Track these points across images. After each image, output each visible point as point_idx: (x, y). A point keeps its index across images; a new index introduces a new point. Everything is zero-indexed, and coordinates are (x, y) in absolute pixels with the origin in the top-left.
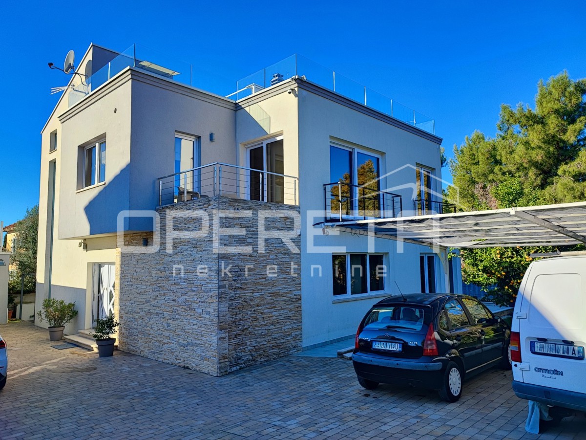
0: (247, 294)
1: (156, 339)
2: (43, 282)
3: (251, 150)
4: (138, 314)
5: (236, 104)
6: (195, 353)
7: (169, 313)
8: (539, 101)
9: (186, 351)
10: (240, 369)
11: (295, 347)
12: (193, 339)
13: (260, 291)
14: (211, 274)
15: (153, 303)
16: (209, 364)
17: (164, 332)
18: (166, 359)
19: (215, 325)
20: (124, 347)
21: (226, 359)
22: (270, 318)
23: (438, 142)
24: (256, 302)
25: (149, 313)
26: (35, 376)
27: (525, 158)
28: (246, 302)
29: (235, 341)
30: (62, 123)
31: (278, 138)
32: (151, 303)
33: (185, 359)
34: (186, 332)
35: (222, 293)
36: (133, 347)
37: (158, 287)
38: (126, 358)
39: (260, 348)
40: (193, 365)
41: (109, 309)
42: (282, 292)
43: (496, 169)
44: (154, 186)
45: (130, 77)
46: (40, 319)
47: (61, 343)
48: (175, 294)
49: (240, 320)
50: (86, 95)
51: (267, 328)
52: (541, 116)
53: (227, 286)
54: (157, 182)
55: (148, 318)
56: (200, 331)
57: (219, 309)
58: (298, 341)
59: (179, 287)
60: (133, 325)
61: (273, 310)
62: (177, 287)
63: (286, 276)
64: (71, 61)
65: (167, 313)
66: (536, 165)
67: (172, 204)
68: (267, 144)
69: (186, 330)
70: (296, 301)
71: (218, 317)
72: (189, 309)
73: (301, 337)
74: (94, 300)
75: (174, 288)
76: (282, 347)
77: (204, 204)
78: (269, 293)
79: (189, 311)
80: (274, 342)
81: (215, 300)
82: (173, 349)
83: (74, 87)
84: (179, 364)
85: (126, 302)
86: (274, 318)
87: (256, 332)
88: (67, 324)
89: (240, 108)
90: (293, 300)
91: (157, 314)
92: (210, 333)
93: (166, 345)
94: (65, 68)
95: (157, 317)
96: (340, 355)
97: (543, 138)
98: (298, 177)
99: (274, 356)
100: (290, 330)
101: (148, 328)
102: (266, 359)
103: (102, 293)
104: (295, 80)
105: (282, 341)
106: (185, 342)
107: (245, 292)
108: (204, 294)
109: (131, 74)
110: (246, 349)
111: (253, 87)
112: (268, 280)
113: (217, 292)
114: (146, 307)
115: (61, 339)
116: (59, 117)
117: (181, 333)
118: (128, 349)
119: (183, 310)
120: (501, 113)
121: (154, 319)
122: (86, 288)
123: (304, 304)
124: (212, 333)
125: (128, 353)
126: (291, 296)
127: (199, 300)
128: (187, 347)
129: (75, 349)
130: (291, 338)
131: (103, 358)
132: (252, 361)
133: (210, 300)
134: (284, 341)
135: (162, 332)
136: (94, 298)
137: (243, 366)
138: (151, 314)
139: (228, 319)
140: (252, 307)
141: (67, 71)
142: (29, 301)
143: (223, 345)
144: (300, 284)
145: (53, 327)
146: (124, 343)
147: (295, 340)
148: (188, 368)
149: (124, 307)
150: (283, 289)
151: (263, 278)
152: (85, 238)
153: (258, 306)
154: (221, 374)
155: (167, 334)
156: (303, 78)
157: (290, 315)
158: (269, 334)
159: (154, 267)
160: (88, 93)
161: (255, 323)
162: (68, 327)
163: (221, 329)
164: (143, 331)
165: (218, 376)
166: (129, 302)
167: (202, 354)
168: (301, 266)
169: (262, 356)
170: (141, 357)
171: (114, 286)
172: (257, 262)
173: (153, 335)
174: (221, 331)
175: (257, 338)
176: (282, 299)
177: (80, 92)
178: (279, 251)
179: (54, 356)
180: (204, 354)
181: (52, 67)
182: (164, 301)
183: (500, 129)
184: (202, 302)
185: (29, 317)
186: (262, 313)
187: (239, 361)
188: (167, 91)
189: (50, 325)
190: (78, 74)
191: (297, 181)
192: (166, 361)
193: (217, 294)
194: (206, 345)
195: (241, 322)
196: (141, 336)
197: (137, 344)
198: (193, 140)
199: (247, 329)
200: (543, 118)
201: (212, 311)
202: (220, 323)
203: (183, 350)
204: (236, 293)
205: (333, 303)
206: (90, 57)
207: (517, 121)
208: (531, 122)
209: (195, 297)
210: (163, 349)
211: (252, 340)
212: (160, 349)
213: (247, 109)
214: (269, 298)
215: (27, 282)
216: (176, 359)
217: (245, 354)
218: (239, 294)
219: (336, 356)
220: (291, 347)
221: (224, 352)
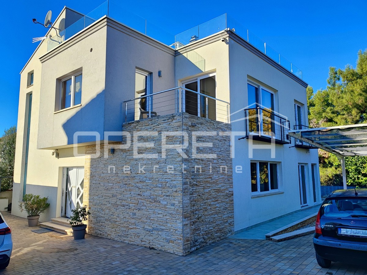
0: (200, 190)
1: (122, 225)
2: (20, 183)
3: (186, 85)
4: (105, 206)
5: (176, 51)
6: (160, 236)
7: (135, 205)
8: (359, 64)
9: (152, 235)
10: (197, 249)
11: (230, 231)
12: (158, 225)
13: (208, 188)
14: (176, 173)
15: (119, 197)
16: (174, 246)
17: (130, 220)
18: (132, 241)
19: (180, 214)
20: (92, 231)
21: (189, 241)
22: (215, 209)
23: (305, 86)
24: (206, 196)
25: (115, 205)
26: (29, 256)
27: (350, 101)
28: (200, 196)
29: (193, 227)
30: (42, 63)
31: (211, 75)
32: (117, 197)
33: (151, 241)
34: (152, 220)
35: (186, 189)
36: (101, 231)
37: (125, 184)
38: (97, 240)
39: (209, 233)
40: (158, 246)
41: (76, 202)
42: (222, 188)
43: (328, 109)
44: (121, 108)
45: (106, 23)
46: (21, 209)
47: (38, 228)
48: (140, 190)
49: (196, 210)
50: (60, 43)
51: (213, 216)
52: (360, 74)
53: (189, 183)
54: (123, 104)
55: (114, 209)
56: (165, 219)
57: (184, 201)
58: (232, 226)
59: (144, 184)
60: (100, 214)
61: (216, 202)
62: (143, 184)
63: (224, 177)
64: (49, 18)
65: (133, 204)
66: (357, 106)
67: (133, 121)
68: (200, 80)
69: (151, 218)
70: (230, 196)
71: (183, 207)
72: (154, 201)
73: (233, 224)
74: (63, 196)
75: (140, 185)
76: (222, 231)
77: (168, 119)
78: (214, 190)
79: (154, 203)
80: (217, 227)
81: (180, 194)
82: (139, 233)
83: (51, 37)
84: (145, 246)
85: (94, 196)
86: (217, 209)
87: (206, 220)
88: (41, 213)
89: (179, 54)
90: (229, 195)
91: (124, 206)
92: (175, 221)
93: (132, 230)
94: (45, 23)
95: (123, 208)
96: (268, 238)
97: (364, 88)
98: (229, 102)
99: (218, 239)
100: (227, 218)
101: (115, 217)
102: (213, 241)
103: (70, 190)
104: (227, 31)
105: (222, 227)
106: (150, 228)
107: (199, 188)
108: (169, 189)
109: (107, 21)
110: (200, 234)
111: (178, 44)
112: (213, 179)
113: (182, 187)
114: (113, 201)
115: (37, 226)
116: (40, 58)
117: (146, 220)
118: (96, 233)
119: (148, 202)
120: (329, 73)
121: (120, 210)
122: (57, 186)
123: (235, 198)
124: (177, 221)
125: (96, 236)
126: (227, 192)
127: (164, 194)
128: (152, 231)
129: (51, 233)
130: (228, 224)
131: (78, 240)
132: (204, 243)
133: (175, 194)
134: (223, 227)
135: (128, 220)
136: (63, 193)
137: (199, 247)
138: (117, 206)
139: (189, 209)
140: (203, 200)
141: (46, 25)
142: (4, 197)
143: (186, 230)
144: (232, 183)
145: (31, 216)
146: (92, 229)
147: (230, 226)
148: (153, 248)
149: (92, 200)
150: (222, 186)
151: (210, 178)
152: (57, 148)
153: (207, 199)
154: (186, 254)
155: (133, 221)
156: (233, 30)
157: (226, 207)
158: (215, 221)
159: (120, 169)
160: (61, 42)
161: (206, 213)
162: (42, 216)
163: (185, 217)
164: (110, 219)
165: (183, 256)
166: (96, 196)
167: (168, 237)
168: (233, 169)
169: (210, 239)
170: (108, 240)
171: (82, 184)
172: (206, 165)
173: (119, 222)
174: (185, 219)
175: (207, 224)
176: (222, 194)
177: (56, 41)
178: (219, 157)
179: (37, 239)
180: (169, 238)
181: (35, 22)
182: (130, 195)
183: (329, 83)
184: (167, 196)
185: (4, 209)
186: (210, 205)
187: (196, 243)
188: (131, 37)
189: (29, 214)
190: (54, 28)
191: (229, 106)
192: (132, 243)
193: (182, 189)
194: (171, 230)
195: (197, 212)
196: (108, 223)
197: (104, 229)
198: (147, 75)
199: (200, 217)
200: (362, 75)
201: (177, 202)
202: (185, 212)
203: (148, 234)
204: (193, 189)
205: (252, 198)
206: (63, 16)
207: (345, 77)
208: (355, 77)
209: (160, 192)
210: (129, 233)
211: (204, 226)
212: (127, 233)
213: (185, 55)
214: (214, 193)
215: (4, 183)
216: (142, 241)
217: (200, 237)
218: (196, 189)
219: (265, 239)
220: (228, 232)
221: (187, 236)
